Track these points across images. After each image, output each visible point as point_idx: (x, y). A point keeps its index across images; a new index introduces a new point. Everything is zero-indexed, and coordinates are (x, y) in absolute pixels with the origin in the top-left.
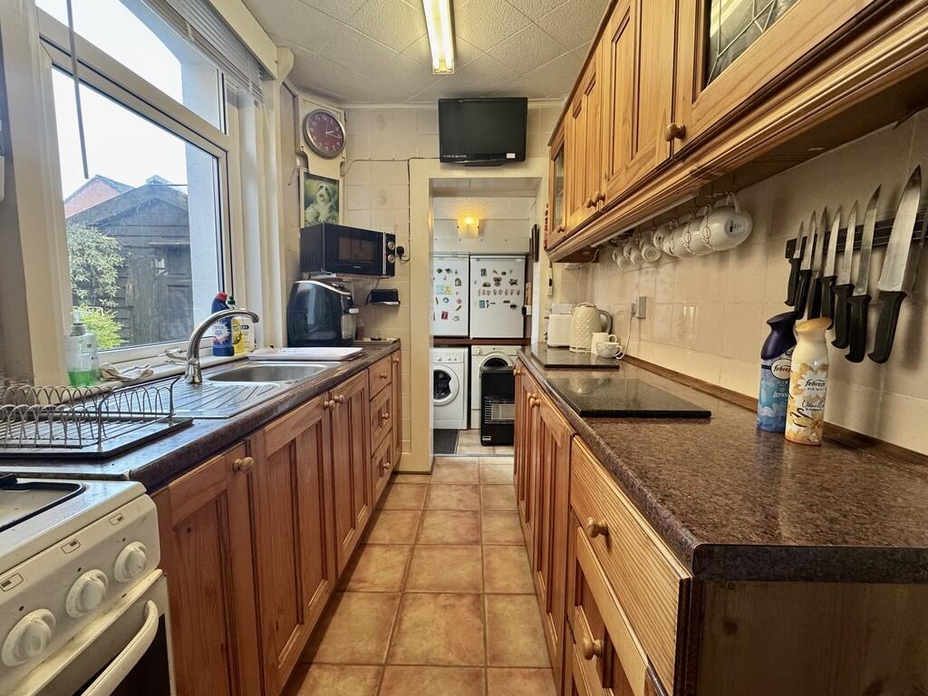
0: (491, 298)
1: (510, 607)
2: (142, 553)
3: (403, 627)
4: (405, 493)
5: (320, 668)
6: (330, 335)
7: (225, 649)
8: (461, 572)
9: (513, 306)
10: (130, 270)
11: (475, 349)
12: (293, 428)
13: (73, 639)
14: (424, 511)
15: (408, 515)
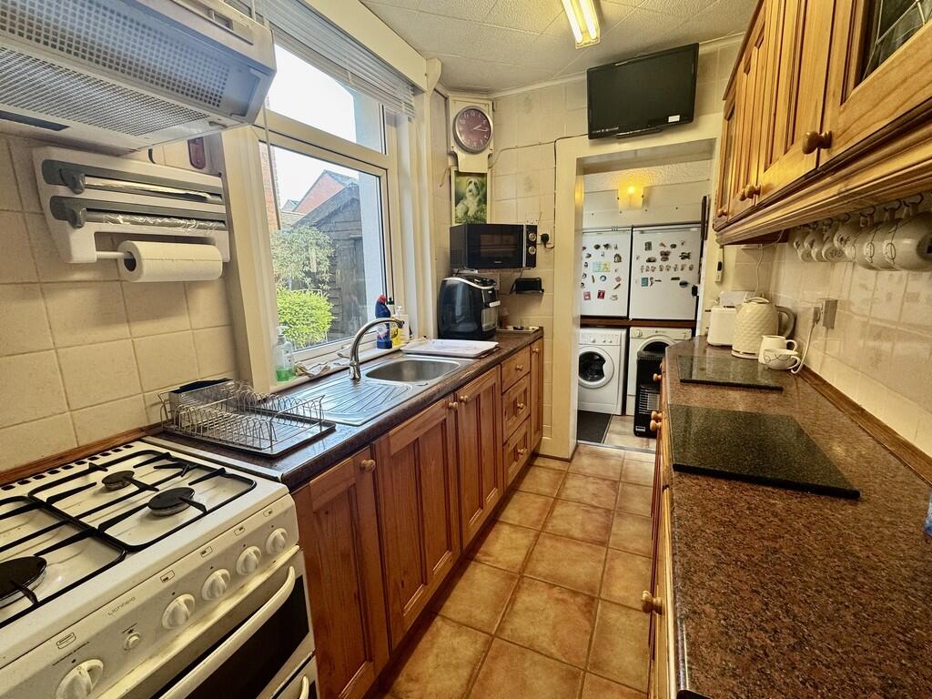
0: (657, 275)
1: (623, 619)
2: (282, 537)
3: (516, 608)
4: (541, 478)
5: (443, 620)
6: (470, 327)
7: (357, 597)
8: (581, 570)
9: (684, 284)
10: (338, 259)
11: (634, 331)
12: (416, 430)
13: (243, 587)
14: (556, 499)
15: (541, 500)
